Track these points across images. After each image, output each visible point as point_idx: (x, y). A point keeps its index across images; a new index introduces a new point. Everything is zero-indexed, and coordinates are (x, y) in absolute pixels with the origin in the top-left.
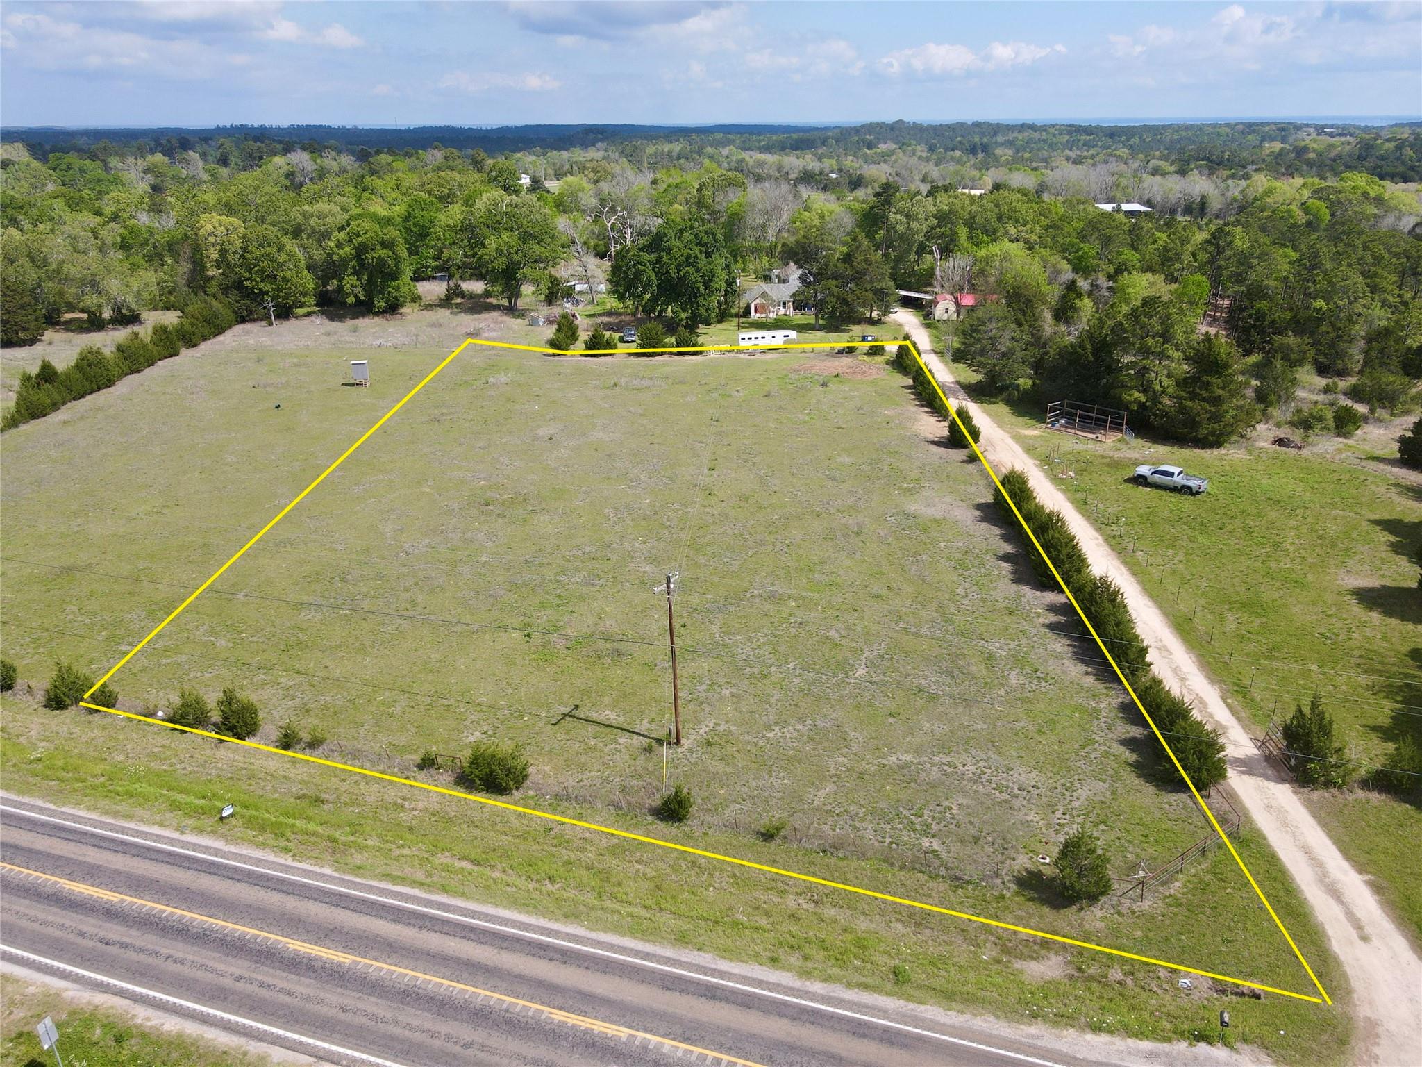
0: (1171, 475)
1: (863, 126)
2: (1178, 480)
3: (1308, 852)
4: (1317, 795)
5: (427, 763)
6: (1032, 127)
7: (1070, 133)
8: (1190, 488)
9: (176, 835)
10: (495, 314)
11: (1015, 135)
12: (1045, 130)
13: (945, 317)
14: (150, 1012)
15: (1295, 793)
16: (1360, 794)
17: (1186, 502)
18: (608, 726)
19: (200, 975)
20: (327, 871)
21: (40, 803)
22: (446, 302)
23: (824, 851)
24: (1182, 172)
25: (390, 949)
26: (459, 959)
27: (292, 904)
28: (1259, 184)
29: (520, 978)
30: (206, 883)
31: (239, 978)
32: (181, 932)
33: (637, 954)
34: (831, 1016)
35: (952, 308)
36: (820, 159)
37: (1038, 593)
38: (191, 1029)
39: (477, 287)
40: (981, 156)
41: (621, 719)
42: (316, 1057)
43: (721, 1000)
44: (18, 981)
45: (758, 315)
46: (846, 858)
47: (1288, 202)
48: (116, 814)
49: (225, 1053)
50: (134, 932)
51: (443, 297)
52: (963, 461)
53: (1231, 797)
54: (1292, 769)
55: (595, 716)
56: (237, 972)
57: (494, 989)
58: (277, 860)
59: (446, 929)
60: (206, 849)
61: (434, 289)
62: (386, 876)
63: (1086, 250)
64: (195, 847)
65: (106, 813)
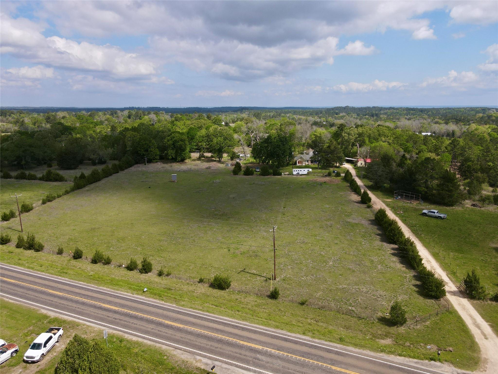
0: (434, 213)
1: (335, 108)
2: (437, 215)
3: (471, 316)
4: (475, 302)
5: (201, 281)
6: (393, 108)
7: (407, 110)
8: (441, 217)
9: (132, 295)
10: (214, 163)
11: (387, 111)
12: (398, 109)
13: (361, 166)
14: (129, 335)
15: (468, 301)
16: (489, 302)
17: (439, 222)
18: (254, 274)
19: (142, 327)
20: (174, 305)
21: (93, 286)
22: (199, 159)
23: (319, 309)
24: (447, 123)
25: (194, 324)
26: (213, 328)
27: (165, 312)
28: (473, 127)
29: (231, 333)
30: (141, 306)
31: (152, 329)
32: (136, 317)
33: (264, 329)
34: (321, 347)
35: (363, 163)
36: (320, 118)
37: (389, 245)
38: (140, 340)
39: (209, 155)
40: (375, 117)
41: (258, 273)
42: (175, 348)
43: (289, 342)
44: (92, 327)
45: (299, 164)
46: (326, 311)
47: (483, 133)
48: (114, 289)
49: (150, 346)
50: (123, 317)
51: (198, 157)
52: (366, 208)
53: (447, 301)
54: (468, 294)
55: (250, 272)
56: (152, 327)
57: (224, 335)
58: (160, 302)
59: (209, 321)
60: (140, 299)
61: (195, 155)
62: (191, 308)
63: (409, 145)
64: (137, 298)
65: (112, 289)
